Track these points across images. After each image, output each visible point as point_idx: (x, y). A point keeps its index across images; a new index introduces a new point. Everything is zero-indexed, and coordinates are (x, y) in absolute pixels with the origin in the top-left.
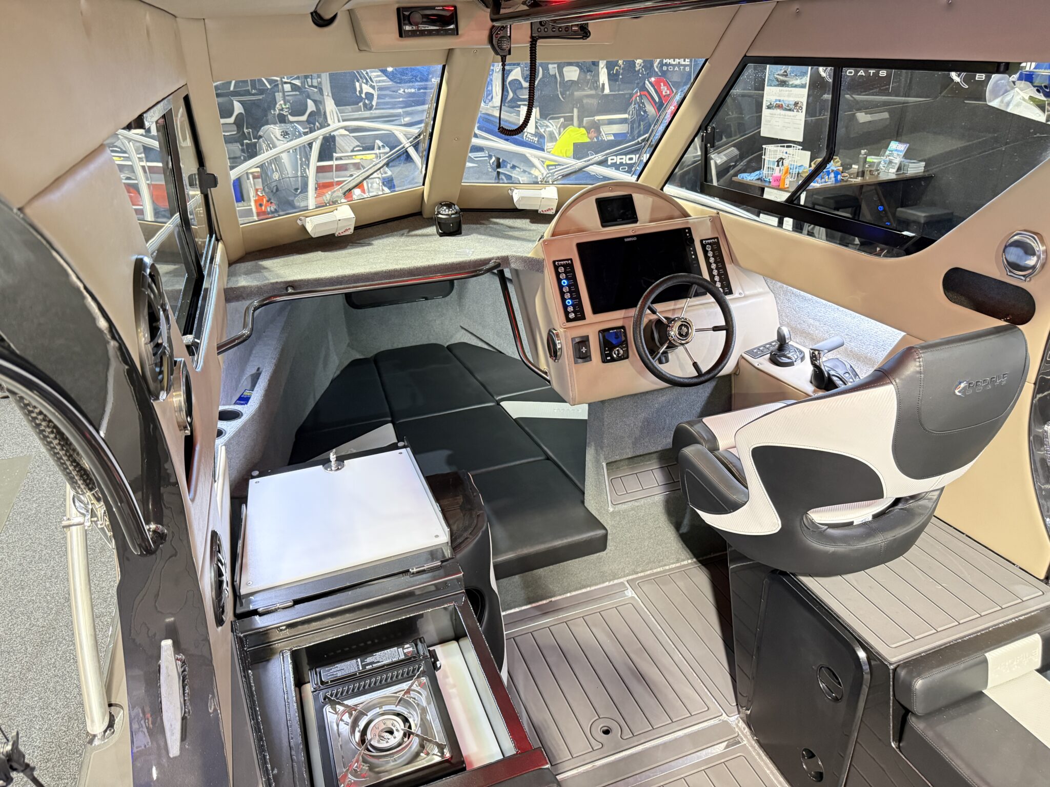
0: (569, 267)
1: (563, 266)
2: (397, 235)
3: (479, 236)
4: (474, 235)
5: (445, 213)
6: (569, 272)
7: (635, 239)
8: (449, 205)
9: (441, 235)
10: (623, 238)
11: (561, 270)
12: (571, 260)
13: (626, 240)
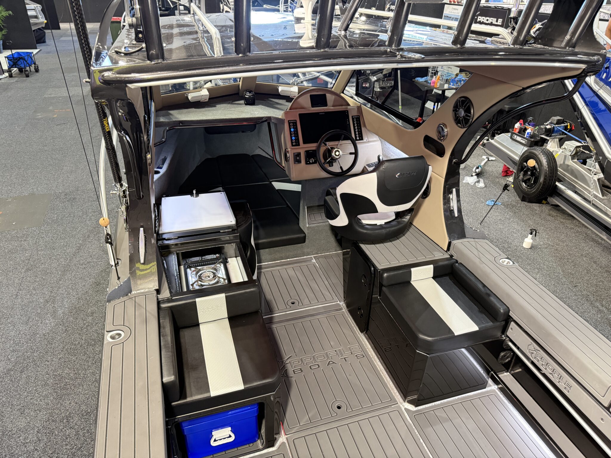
0: (295, 124)
1: (293, 123)
2: (227, 103)
3: (262, 106)
4: (261, 105)
5: (248, 95)
6: (294, 126)
7: (324, 113)
8: (250, 92)
9: (246, 104)
10: (318, 113)
11: (291, 124)
12: (296, 120)
13: (320, 114)
